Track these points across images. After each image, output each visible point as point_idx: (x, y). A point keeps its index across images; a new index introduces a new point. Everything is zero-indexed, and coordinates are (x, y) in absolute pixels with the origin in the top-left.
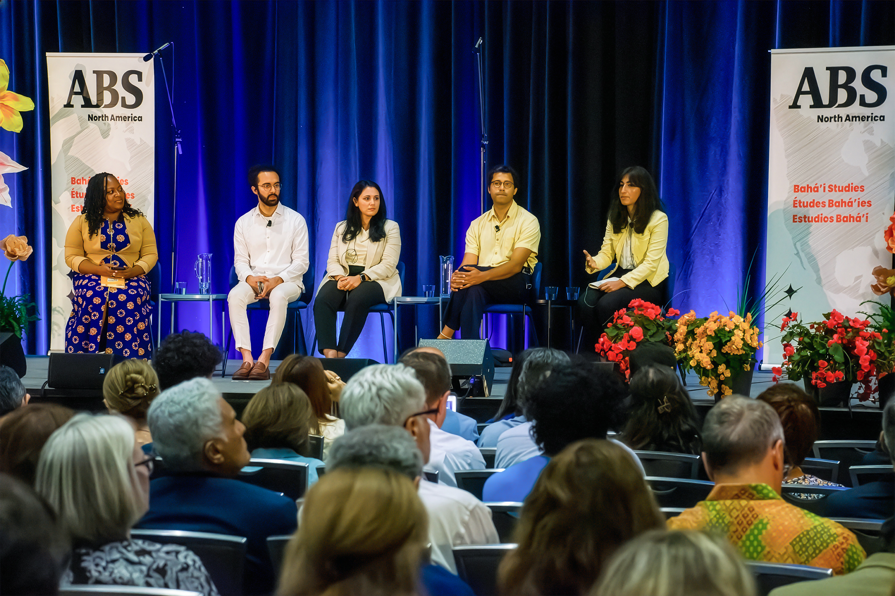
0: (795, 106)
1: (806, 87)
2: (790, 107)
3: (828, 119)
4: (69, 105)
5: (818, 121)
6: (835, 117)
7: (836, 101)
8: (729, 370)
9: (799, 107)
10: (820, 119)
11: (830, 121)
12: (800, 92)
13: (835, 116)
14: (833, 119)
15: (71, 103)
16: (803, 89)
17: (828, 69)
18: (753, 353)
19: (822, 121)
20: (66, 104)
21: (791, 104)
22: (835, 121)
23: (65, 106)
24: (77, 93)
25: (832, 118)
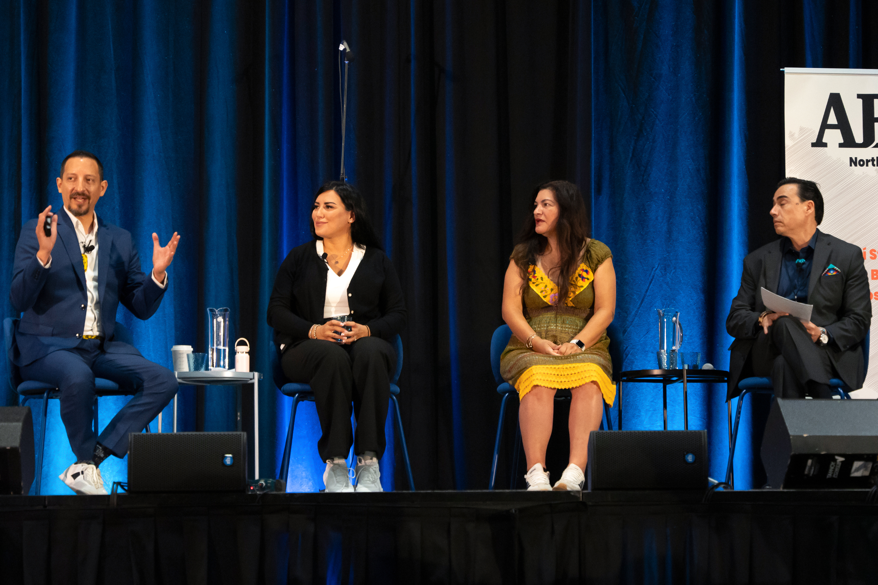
0: (819, 143)
1: (832, 120)
2: (813, 145)
3: (862, 163)
5: (851, 165)
6: (873, 160)
7: (873, 140)
9: (825, 145)
10: (853, 162)
11: (867, 165)
12: (825, 126)
13: (873, 158)
14: (870, 164)
16: (829, 122)
17: (859, 96)
19: (856, 165)
21: (815, 141)
22: (874, 165)
25: (869, 161)
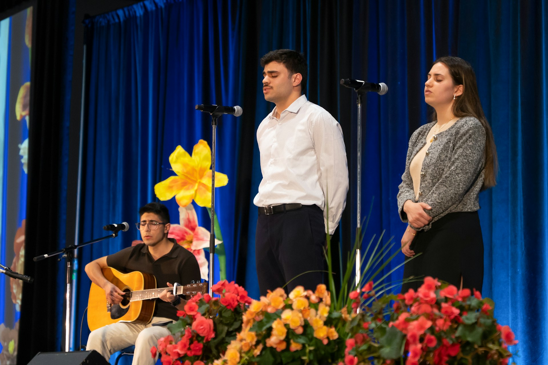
18: (312, 349)
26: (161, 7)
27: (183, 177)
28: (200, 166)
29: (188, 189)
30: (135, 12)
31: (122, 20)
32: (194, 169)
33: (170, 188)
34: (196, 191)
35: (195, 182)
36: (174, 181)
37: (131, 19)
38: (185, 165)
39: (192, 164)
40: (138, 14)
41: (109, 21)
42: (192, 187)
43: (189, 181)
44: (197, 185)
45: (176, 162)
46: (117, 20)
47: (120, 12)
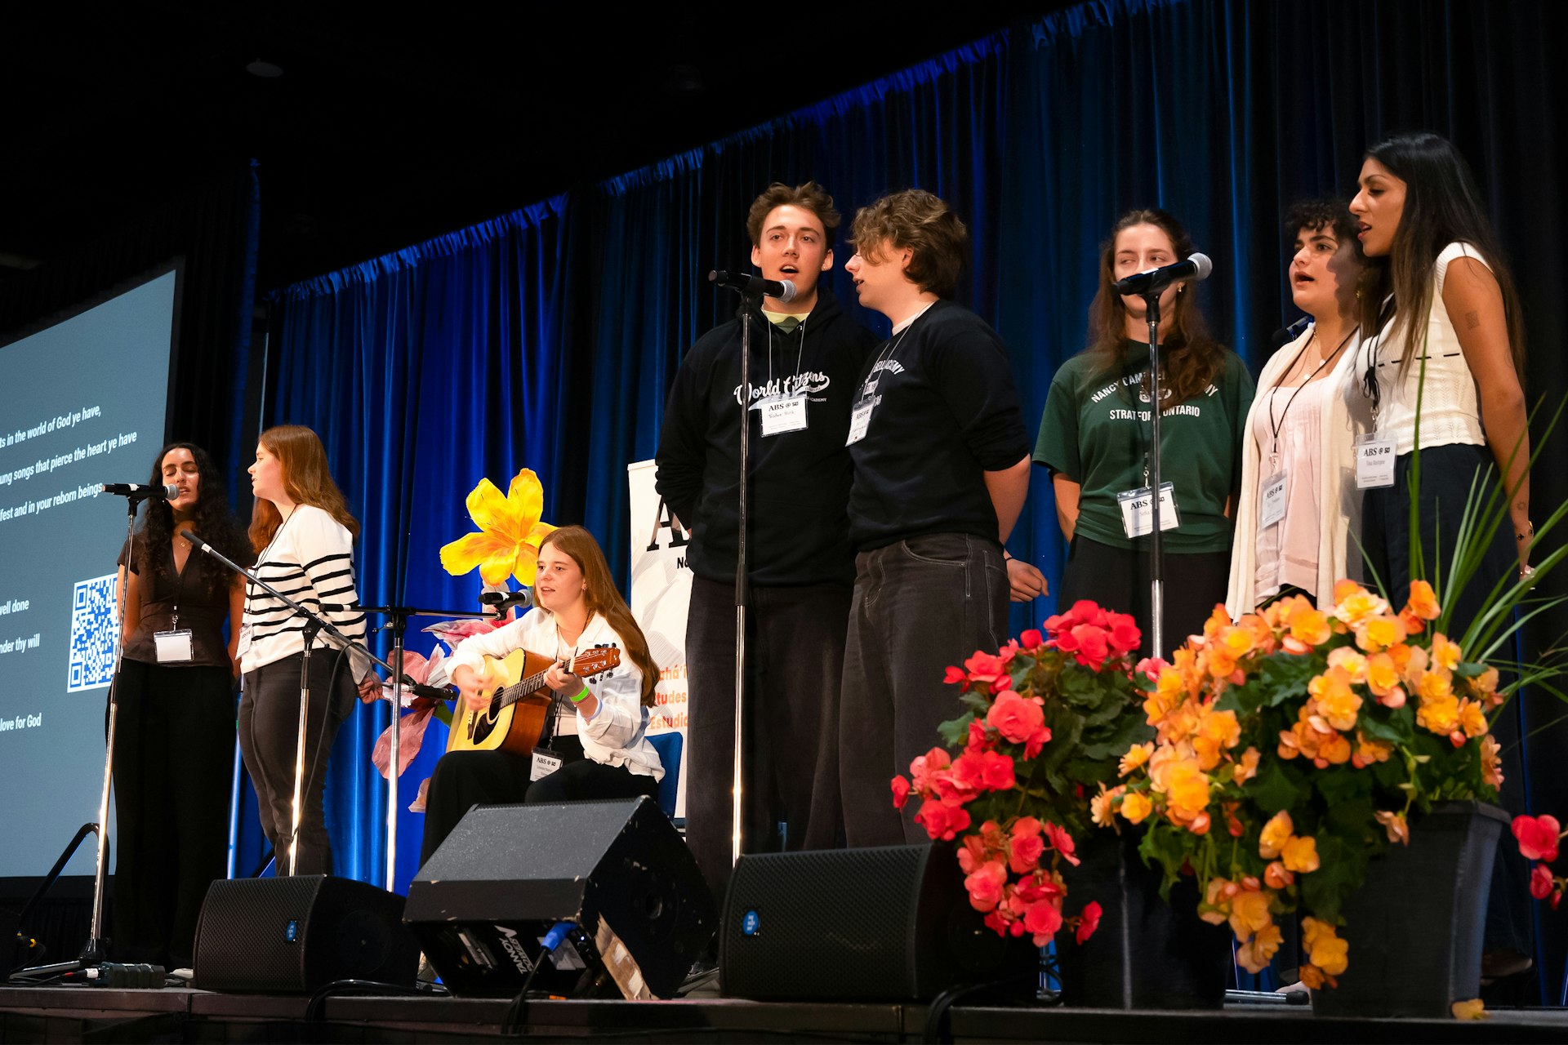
4: (653, 547)
8: (1308, 844)
15: (656, 543)
18: (1424, 759)
20: (649, 545)
23: (649, 549)
24: (664, 525)
26: (411, 266)
27: (491, 534)
28: (521, 516)
29: (501, 555)
30: (362, 275)
31: (336, 290)
32: (511, 521)
33: (468, 553)
34: (517, 558)
35: (514, 543)
36: (476, 541)
37: (355, 288)
38: (496, 513)
39: (508, 511)
40: (367, 280)
41: (312, 292)
42: (510, 551)
43: (502, 542)
44: (517, 548)
45: (478, 507)
46: (328, 291)
47: (335, 277)
